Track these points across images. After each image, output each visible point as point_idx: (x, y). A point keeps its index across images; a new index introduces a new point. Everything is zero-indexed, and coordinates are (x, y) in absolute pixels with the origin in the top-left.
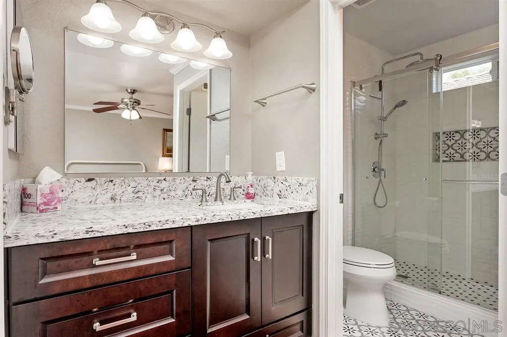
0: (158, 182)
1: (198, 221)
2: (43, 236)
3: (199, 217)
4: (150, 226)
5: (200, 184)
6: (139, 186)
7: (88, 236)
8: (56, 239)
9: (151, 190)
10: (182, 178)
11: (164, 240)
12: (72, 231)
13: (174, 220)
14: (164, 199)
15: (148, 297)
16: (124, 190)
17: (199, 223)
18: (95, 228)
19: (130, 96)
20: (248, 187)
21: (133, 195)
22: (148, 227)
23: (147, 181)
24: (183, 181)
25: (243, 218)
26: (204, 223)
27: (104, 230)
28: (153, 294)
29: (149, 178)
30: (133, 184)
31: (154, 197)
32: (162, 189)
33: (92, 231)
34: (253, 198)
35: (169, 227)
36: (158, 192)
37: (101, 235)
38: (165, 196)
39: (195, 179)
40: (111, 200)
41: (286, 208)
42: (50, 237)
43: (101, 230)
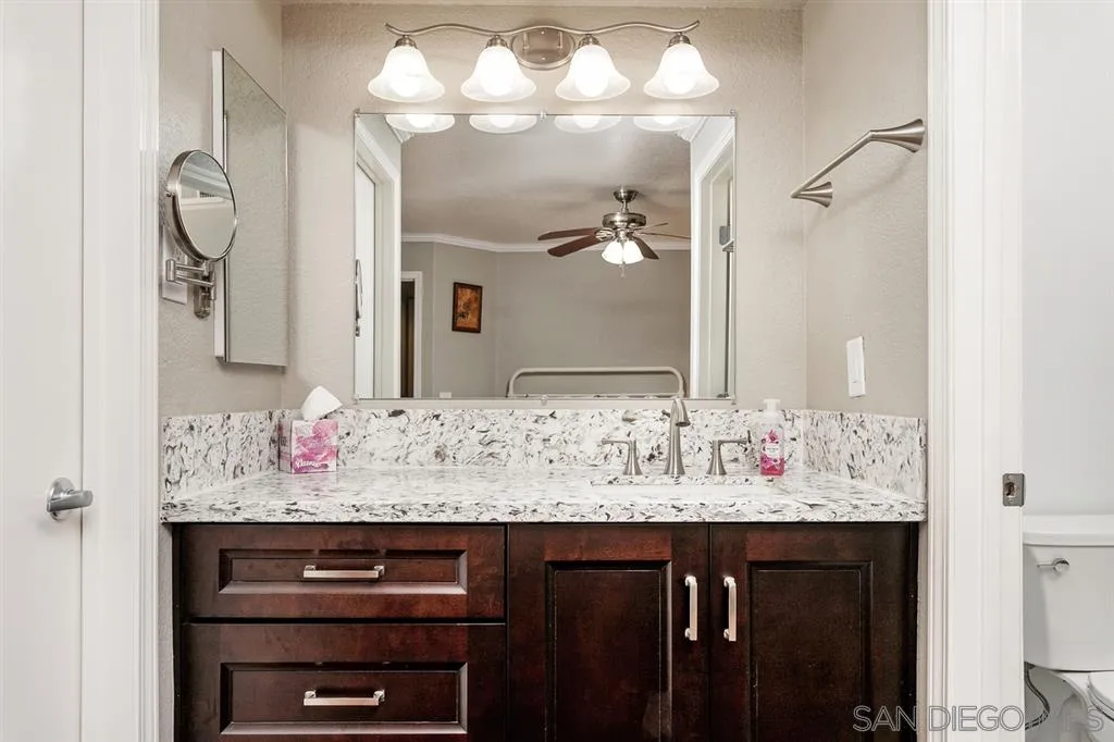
0: (536, 421)
1: (515, 513)
2: (220, 510)
3: (519, 505)
4: (404, 512)
5: (643, 428)
6: (494, 429)
7: (289, 519)
8: (238, 518)
9: (520, 439)
10: (596, 412)
11: (441, 548)
12: (264, 506)
13: (459, 506)
14: (551, 461)
15: (407, 663)
16: (462, 437)
17: (519, 519)
18: (302, 505)
19: (622, 206)
20: (764, 441)
21: (481, 448)
22: (400, 514)
23: (512, 419)
24: (597, 419)
25: (642, 519)
26: (532, 520)
27: (317, 512)
28: (418, 659)
29: (516, 411)
30: (480, 425)
31: (527, 455)
32: (547, 437)
33: (297, 510)
34: (781, 473)
35: (445, 520)
36: (536, 445)
37: (311, 521)
38: (554, 454)
39: (630, 417)
40: (436, 457)
41: (795, 505)
42: (230, 514)
43: (312, 511)
